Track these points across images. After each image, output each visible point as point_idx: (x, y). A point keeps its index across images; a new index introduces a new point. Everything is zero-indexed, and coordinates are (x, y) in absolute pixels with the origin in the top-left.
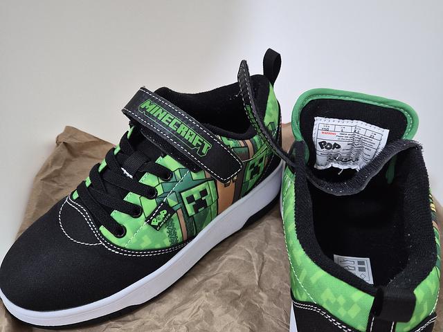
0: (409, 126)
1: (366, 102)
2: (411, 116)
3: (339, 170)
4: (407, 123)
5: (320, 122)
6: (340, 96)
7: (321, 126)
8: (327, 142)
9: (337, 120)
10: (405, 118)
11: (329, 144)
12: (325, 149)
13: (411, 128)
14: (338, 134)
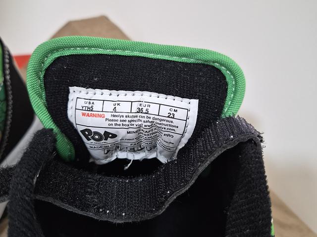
0: (231, 88)
1: (159, 57)
2: (232, 73)
3: (126, 161)
4: (226, 84)
5: (78, 96)
6: (115, 49)
7: (81, 103)
8: (93, 130)
9: (106, 92)
10: (224, 78)
11: (96, 133)
12: (92, 141)
13: (235, 93)
14: (108, 116)
